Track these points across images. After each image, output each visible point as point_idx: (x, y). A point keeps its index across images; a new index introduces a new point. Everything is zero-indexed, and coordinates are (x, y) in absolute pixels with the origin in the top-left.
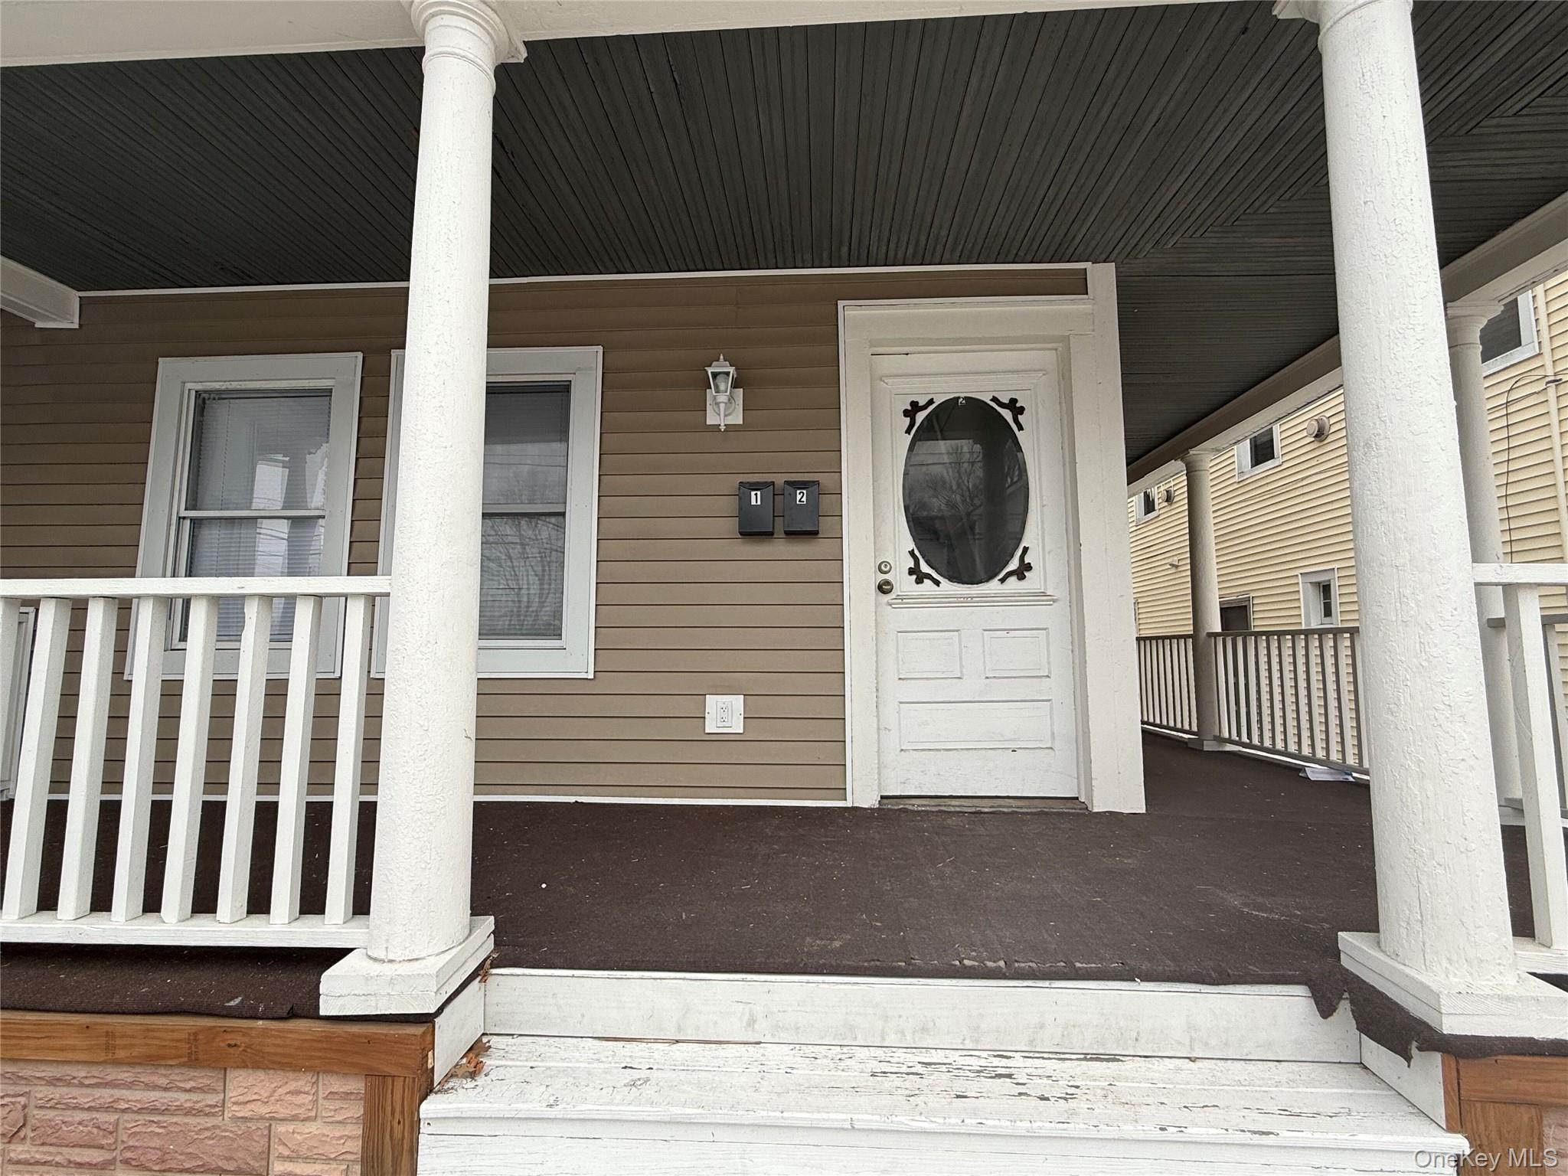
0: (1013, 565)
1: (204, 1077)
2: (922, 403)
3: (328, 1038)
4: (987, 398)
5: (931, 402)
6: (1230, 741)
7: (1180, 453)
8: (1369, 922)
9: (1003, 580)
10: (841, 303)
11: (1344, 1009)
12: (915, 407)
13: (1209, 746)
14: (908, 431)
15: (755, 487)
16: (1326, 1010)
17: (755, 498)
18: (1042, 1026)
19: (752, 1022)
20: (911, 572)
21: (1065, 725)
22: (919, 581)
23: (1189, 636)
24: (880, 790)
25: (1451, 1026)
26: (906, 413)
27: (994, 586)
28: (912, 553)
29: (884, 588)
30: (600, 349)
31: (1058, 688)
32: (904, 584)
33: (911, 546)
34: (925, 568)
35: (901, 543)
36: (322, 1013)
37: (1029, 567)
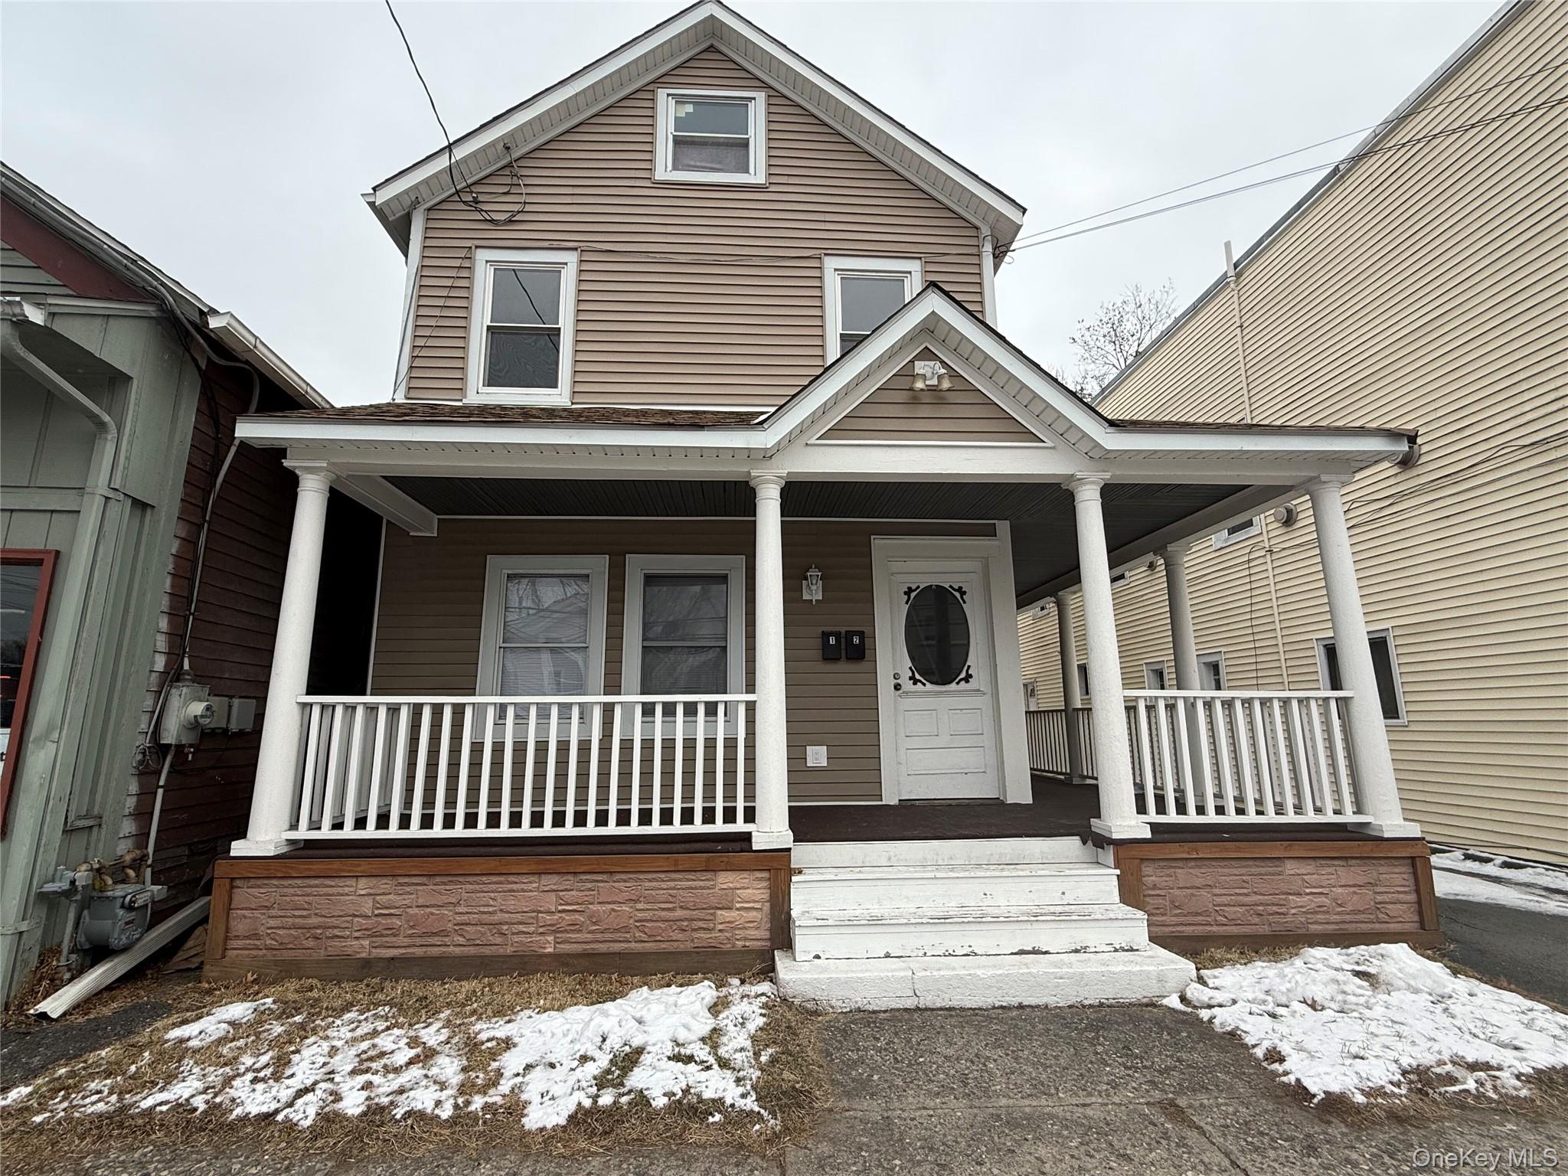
0: (963, 675)
1: (709, 875)
2: (913, 588)
3: (757, 857)
4: (947, 586)
5: (918, 587)
6: (1088, 777)
7: (1053, 593)
8: (1099, 816)
9: (958, 683)
10: (872, 537)
11: (1090, 843)
12: (910, 590)
13: (1076, 781)
14: (907, 603)
15: (831, 634)
16: (1084, 843)
17: (832, 641)
18: (992, 855)
19: (889, 859)
20: (910, 678)
21: (992, 761)
22: (915, 683)
23: (1063, 710)
24: (899, 795)
25: (1115, 836)
26: (905, 593)
27: (953, 686)
28: (910, 668)
29: (897, 687)
30: (744, 557)
31: (988, 740)
32: (908, 685)
33: (910, 665)
34: (918, 676)
35: (906, 665)
36: (754, 848)
37: (971, 676)
